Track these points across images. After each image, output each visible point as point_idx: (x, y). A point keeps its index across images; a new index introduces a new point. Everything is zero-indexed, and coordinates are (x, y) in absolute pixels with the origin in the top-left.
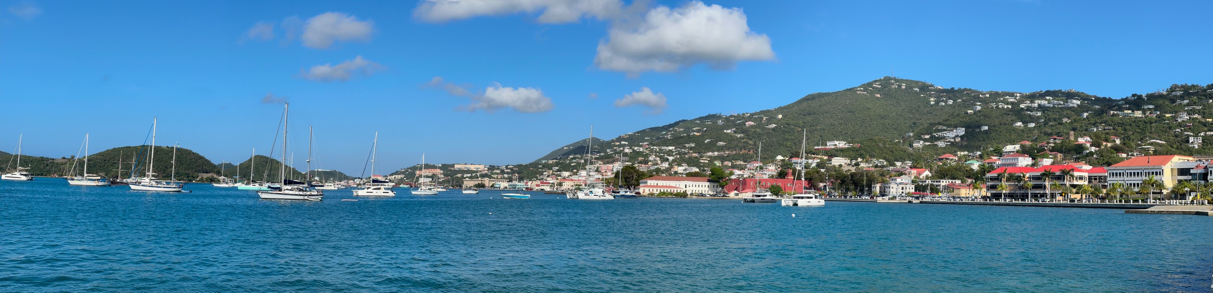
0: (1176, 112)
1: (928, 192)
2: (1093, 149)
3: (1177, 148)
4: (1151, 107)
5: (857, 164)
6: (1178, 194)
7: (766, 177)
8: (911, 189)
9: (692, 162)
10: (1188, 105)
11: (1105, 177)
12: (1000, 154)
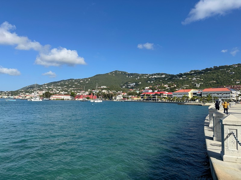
0: (192, 78)
1: (126, 98)
2: (169, 88)
3: (193, 87)
4: (185, 76)
5: (109, 92)
6: (193, 100)
7: (86, 95)
8: (122, 98)
9: (65, 91)
10: (196, 76)
11: (172, 95)
12: (144, 89)
